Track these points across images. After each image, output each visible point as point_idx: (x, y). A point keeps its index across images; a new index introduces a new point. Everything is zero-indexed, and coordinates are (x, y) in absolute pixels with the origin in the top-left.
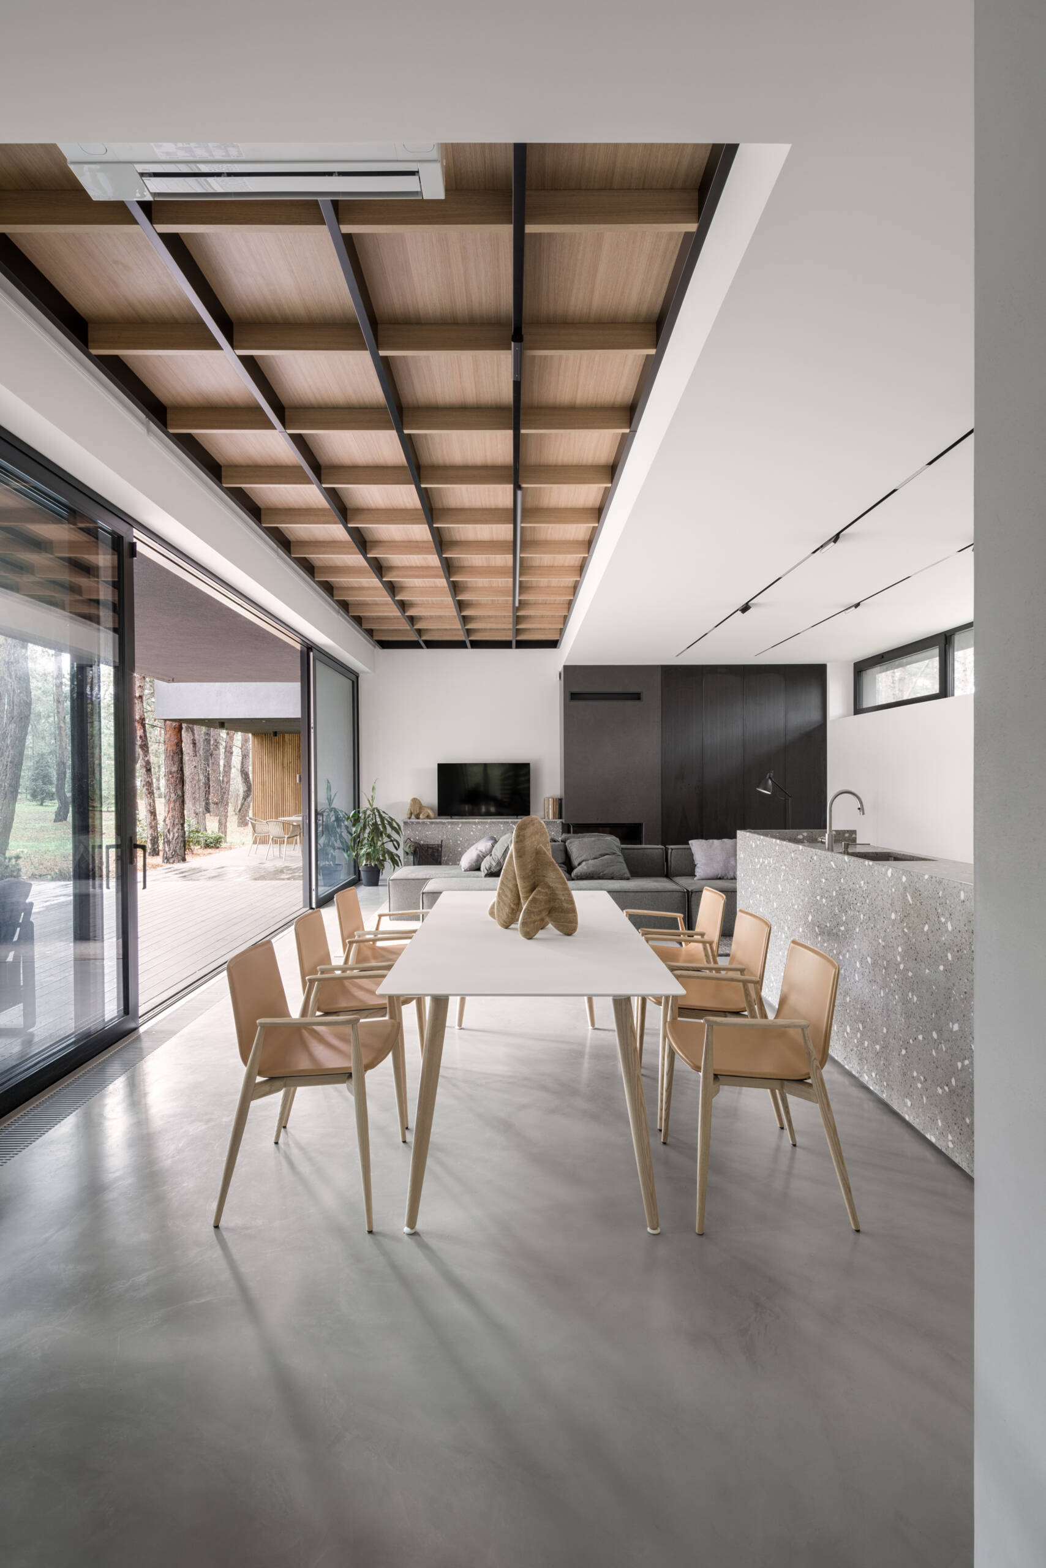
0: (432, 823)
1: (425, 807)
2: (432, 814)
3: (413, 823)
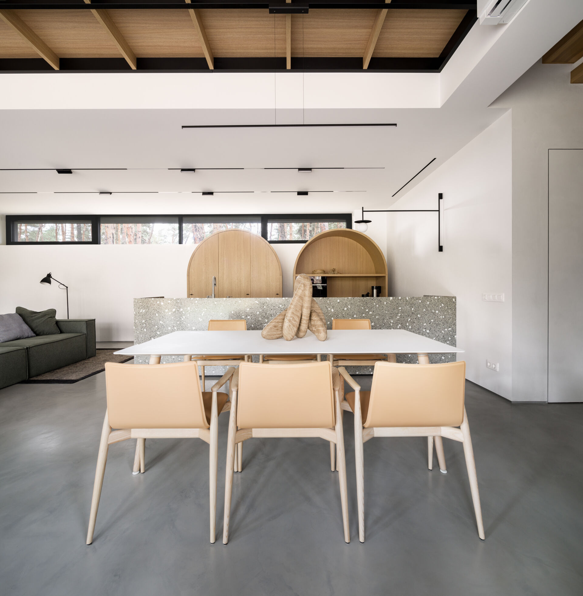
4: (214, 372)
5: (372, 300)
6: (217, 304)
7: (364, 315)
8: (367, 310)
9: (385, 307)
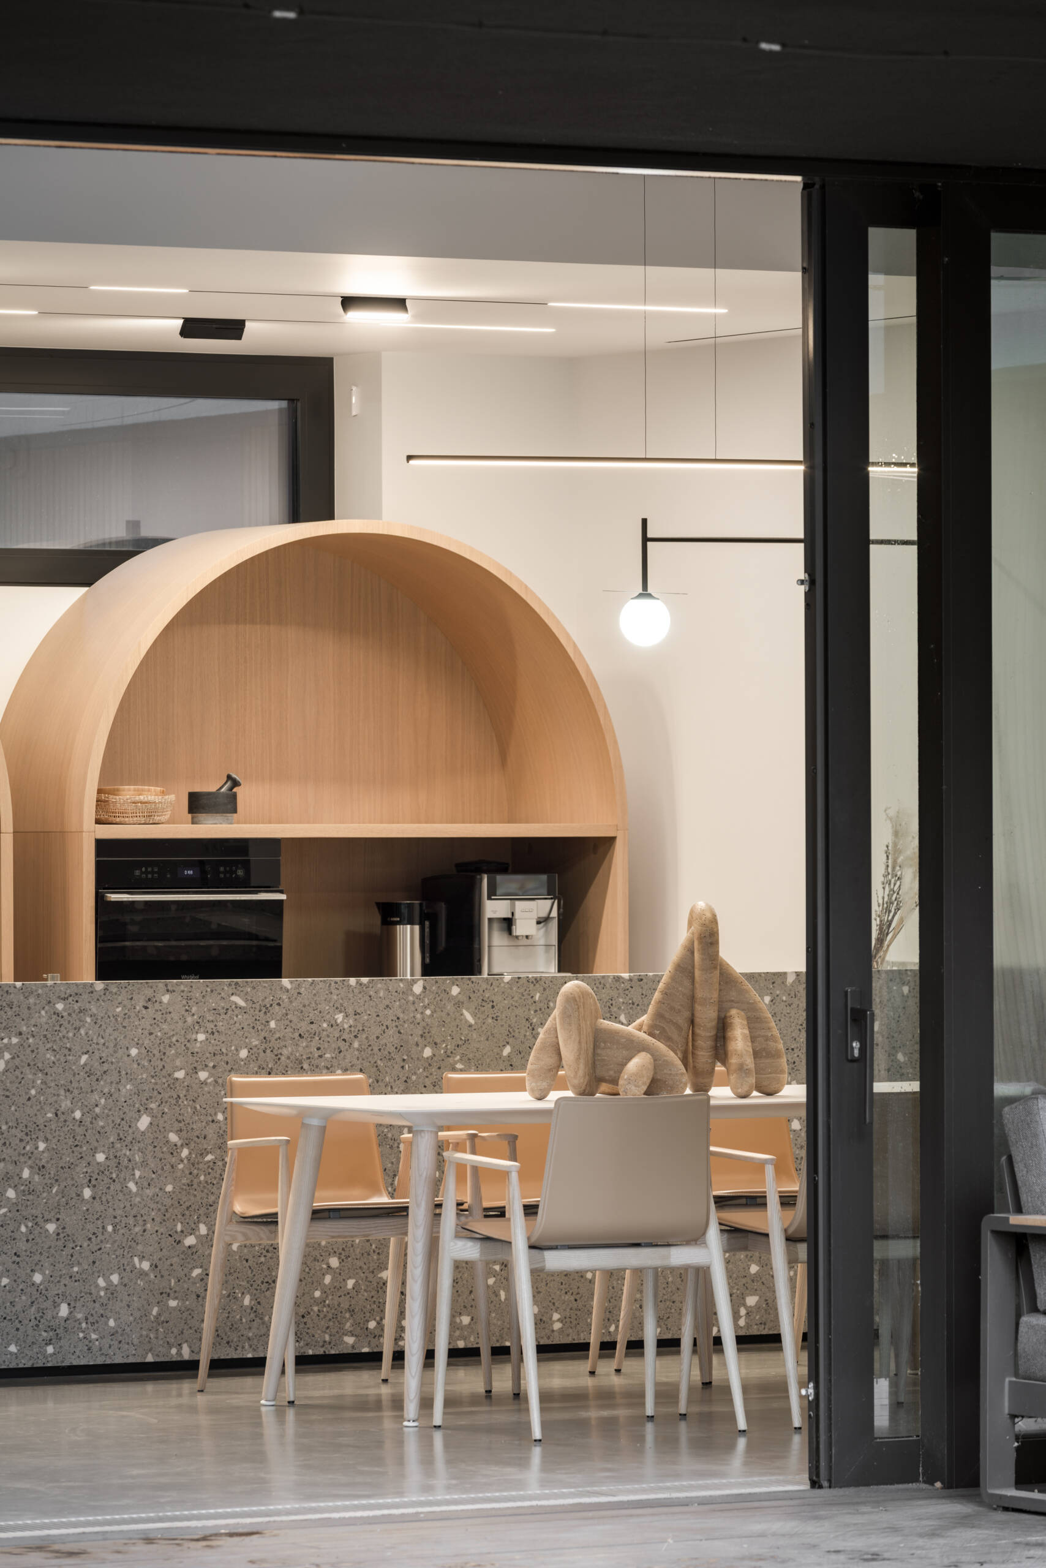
4: (50, 1349)
6: (65, 1014)
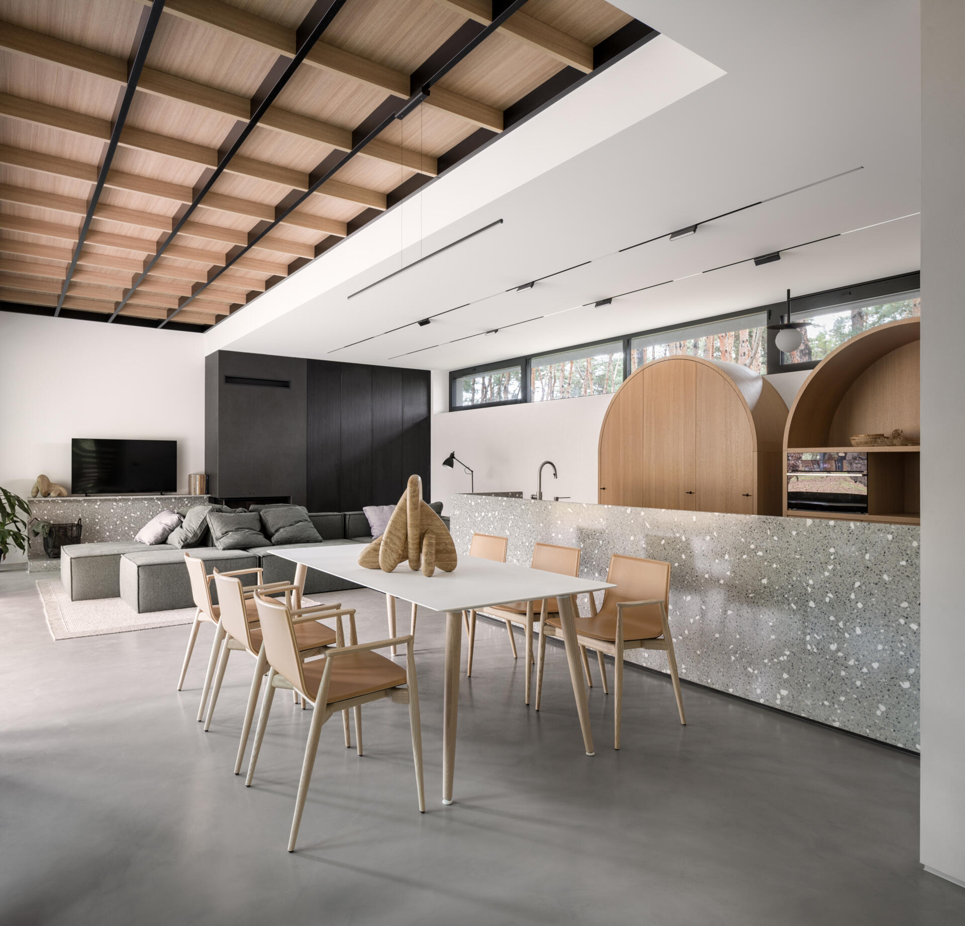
0: (64, 501)
1: (55, 484)
2: (64, 492)
3: (40, 501)
5: (764, 522)
7: (745, 557)
8: (752, 546)
9: (794, 544)
